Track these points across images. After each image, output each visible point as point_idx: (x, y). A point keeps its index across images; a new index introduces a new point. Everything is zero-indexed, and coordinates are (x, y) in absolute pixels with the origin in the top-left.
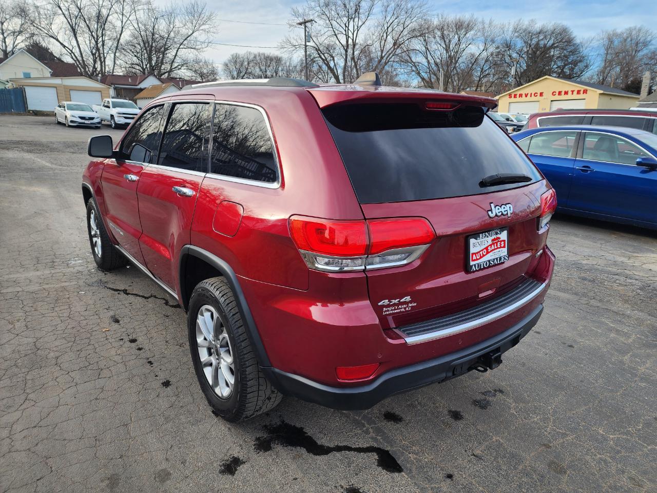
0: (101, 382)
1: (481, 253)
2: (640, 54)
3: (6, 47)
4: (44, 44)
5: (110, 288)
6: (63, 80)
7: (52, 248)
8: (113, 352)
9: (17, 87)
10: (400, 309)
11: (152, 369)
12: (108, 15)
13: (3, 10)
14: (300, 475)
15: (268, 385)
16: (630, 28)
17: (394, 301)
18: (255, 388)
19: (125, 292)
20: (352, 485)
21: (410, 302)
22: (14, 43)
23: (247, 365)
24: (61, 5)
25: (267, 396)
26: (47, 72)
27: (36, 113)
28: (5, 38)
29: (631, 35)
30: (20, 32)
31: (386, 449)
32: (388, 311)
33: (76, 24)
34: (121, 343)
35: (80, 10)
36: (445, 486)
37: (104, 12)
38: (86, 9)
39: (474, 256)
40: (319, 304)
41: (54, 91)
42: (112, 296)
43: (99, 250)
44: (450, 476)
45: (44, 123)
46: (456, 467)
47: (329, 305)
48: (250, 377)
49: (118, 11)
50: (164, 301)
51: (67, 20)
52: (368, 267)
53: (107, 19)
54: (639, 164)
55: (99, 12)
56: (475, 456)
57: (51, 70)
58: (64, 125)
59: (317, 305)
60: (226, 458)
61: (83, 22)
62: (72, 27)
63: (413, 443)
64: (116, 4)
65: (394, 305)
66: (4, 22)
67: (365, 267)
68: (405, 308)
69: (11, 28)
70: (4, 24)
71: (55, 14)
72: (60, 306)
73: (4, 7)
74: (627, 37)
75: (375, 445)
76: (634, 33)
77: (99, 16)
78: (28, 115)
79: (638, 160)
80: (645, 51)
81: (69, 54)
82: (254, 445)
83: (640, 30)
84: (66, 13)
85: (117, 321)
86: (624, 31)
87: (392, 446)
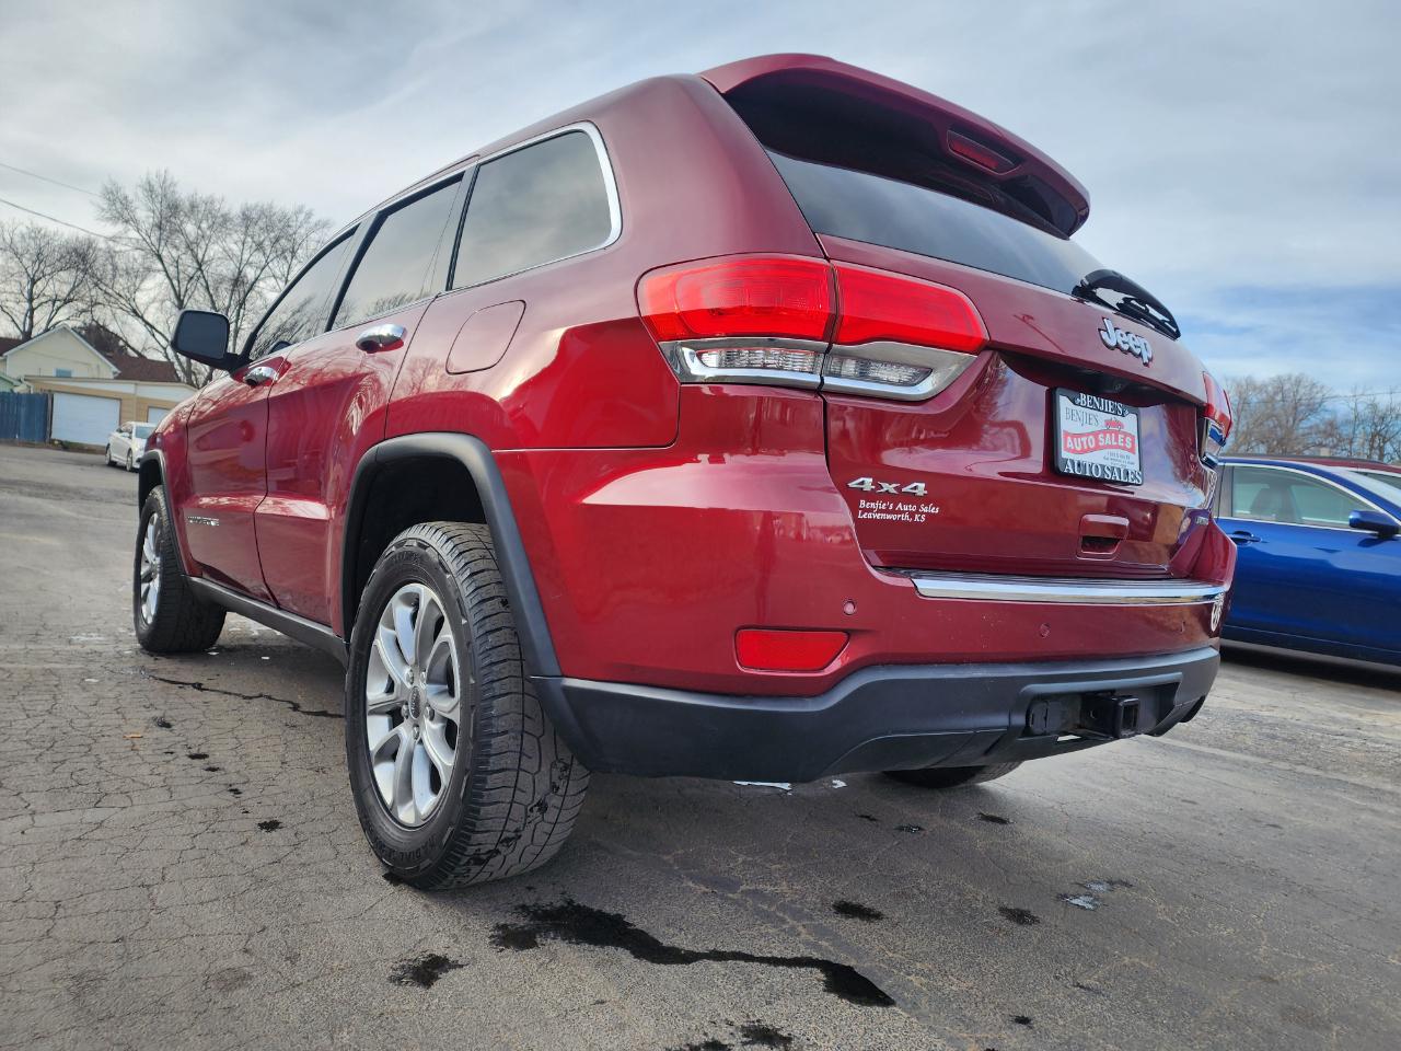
0: (99, 815)
1: (1084, 439)
2: (1305, 424)
3: (32, 326)
4: (113, 328)
5: (161, 679)
6: (139, 387)
7: (41, 615)
8: (145, 770)
9: (39, 391)
10: (900, 512)
11: (237, 800)
12: (257, 279)
13: (41, 258)
14: (613, 994)
15: (543, 764)
16: (1279, 377)
17: (886, 487)
18: (509, 761)
19: (198, 686)
20: (759, 1021)
21: (926, 500)
22: (50, 320)
23: (497, 692)
24: (164, 254)
25: (538, 797)
26: (109, 369)
27: (66, 446)
28: (32, 310)
29: (1282, 391)
30: (67, 301)
31: (847, 965)
32: (871, 510)
33: (187, 290)
34: (169, 757)
35: (200, 265)
36: (1014, 1038)
37: (250, 273)
38: (214, 265)
39: (1069, 439)
40: (704, 457)
41: (114, 407)
42: (163, 689)
43: (149, 609)
44: (1023, 1021)
45: (80, 463)
46: (1038, 1005)
47: (726, 456)
48: (501, 724)
49: (278, 274)
50: (291, 706)
51: (171, 280)
52: (829, 381)
53: (253, 285)
54: (1354, 524)
55: (240, 272)
56: (1082, 987)
57: (115, 369)
58: (123, 468)
59: (698, 462)
60: (411, 956)
61: (202, 290)
62: (178, 296)
63: (915, 958)
64: (275, 262)
65: (887, 496)
66: (39, 279)
67: (822, 379)
68: (912, 515)
69: (49, 292)
70: (39, 283)
71: (149, 270)
72: (30, 695)
73: (45, 253)
74: (1276, 393)
75: (816, 955)
76: (1287, 386)
77: (237, 281)
78: (48, 448)
79: (1351, 517)
80: (1313, 420)
81: (161, 349)
82: (492, 936)
83: (1298, 382)
84: (172, 270)
85: (167, 725)
86: (1267, 381)
87: (859, 958)
